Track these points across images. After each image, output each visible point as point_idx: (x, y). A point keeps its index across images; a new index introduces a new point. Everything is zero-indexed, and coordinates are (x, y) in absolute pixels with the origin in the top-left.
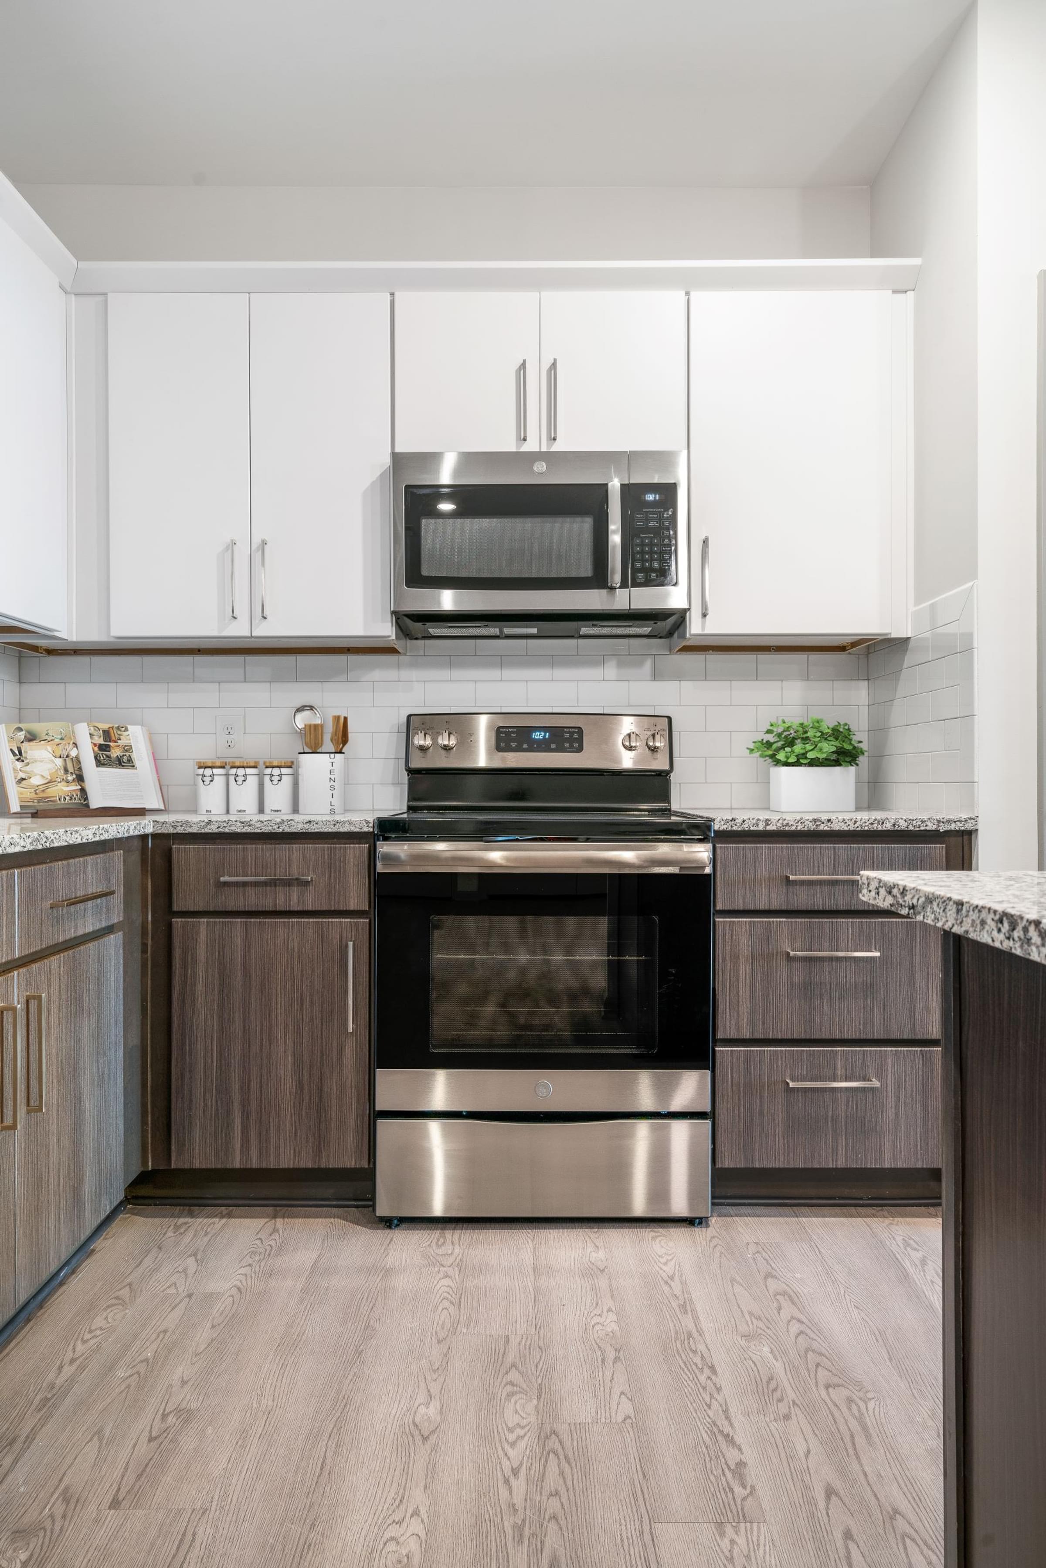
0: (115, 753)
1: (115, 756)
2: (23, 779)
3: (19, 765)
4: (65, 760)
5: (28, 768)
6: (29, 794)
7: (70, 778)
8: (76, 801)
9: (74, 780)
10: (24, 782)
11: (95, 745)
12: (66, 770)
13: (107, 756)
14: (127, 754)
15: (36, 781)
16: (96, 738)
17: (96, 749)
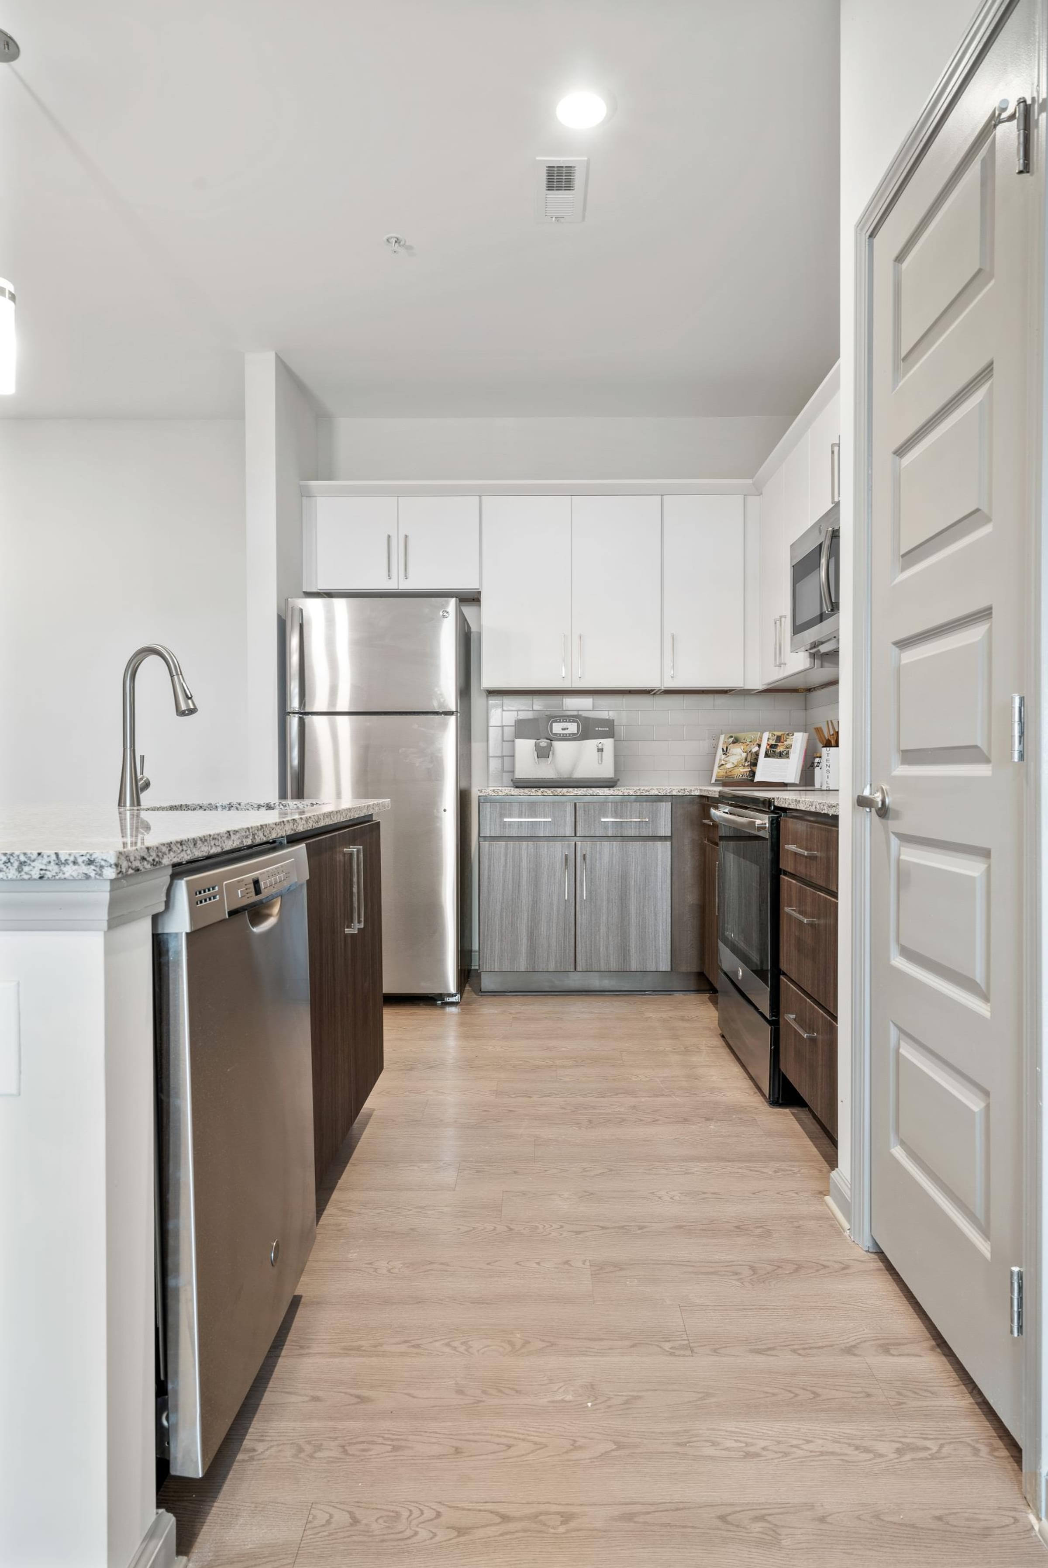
0: (780, 749)
1: (779, 751)
2: (722, 765)
3: (723, 756)
4: (747, 754)
5: (727, 759)
6: (722, 773)
7: (746, 764)
8: (745, 777)
9: (748, 766)
10: (723, 766)
11: (768, 745)
12: (746, 760)
13: (773, 751)
14: (787, 750)
15: (729, 766)
16: (770, 741)
17: (768, 747)
